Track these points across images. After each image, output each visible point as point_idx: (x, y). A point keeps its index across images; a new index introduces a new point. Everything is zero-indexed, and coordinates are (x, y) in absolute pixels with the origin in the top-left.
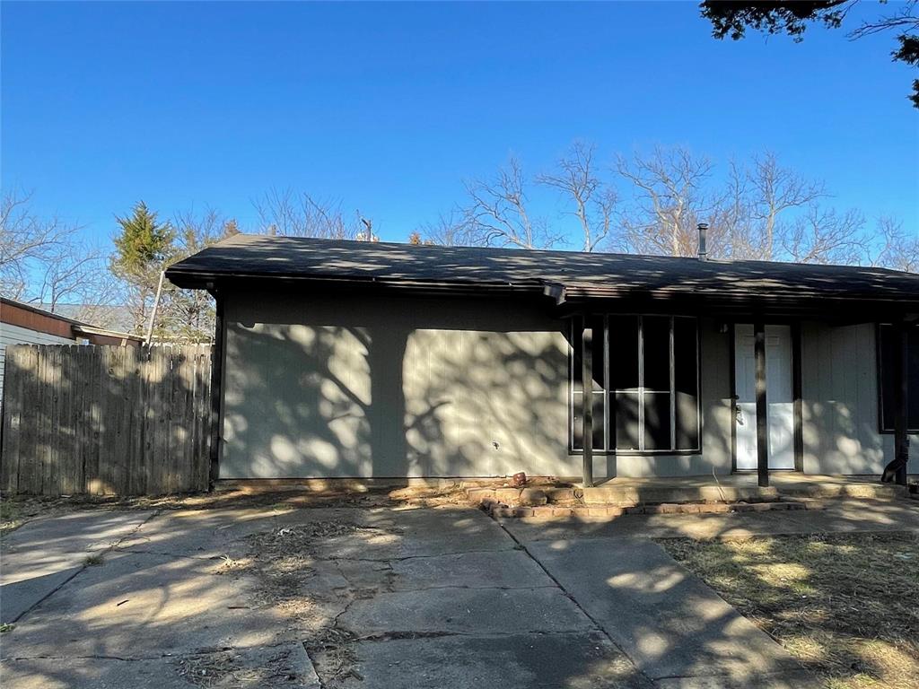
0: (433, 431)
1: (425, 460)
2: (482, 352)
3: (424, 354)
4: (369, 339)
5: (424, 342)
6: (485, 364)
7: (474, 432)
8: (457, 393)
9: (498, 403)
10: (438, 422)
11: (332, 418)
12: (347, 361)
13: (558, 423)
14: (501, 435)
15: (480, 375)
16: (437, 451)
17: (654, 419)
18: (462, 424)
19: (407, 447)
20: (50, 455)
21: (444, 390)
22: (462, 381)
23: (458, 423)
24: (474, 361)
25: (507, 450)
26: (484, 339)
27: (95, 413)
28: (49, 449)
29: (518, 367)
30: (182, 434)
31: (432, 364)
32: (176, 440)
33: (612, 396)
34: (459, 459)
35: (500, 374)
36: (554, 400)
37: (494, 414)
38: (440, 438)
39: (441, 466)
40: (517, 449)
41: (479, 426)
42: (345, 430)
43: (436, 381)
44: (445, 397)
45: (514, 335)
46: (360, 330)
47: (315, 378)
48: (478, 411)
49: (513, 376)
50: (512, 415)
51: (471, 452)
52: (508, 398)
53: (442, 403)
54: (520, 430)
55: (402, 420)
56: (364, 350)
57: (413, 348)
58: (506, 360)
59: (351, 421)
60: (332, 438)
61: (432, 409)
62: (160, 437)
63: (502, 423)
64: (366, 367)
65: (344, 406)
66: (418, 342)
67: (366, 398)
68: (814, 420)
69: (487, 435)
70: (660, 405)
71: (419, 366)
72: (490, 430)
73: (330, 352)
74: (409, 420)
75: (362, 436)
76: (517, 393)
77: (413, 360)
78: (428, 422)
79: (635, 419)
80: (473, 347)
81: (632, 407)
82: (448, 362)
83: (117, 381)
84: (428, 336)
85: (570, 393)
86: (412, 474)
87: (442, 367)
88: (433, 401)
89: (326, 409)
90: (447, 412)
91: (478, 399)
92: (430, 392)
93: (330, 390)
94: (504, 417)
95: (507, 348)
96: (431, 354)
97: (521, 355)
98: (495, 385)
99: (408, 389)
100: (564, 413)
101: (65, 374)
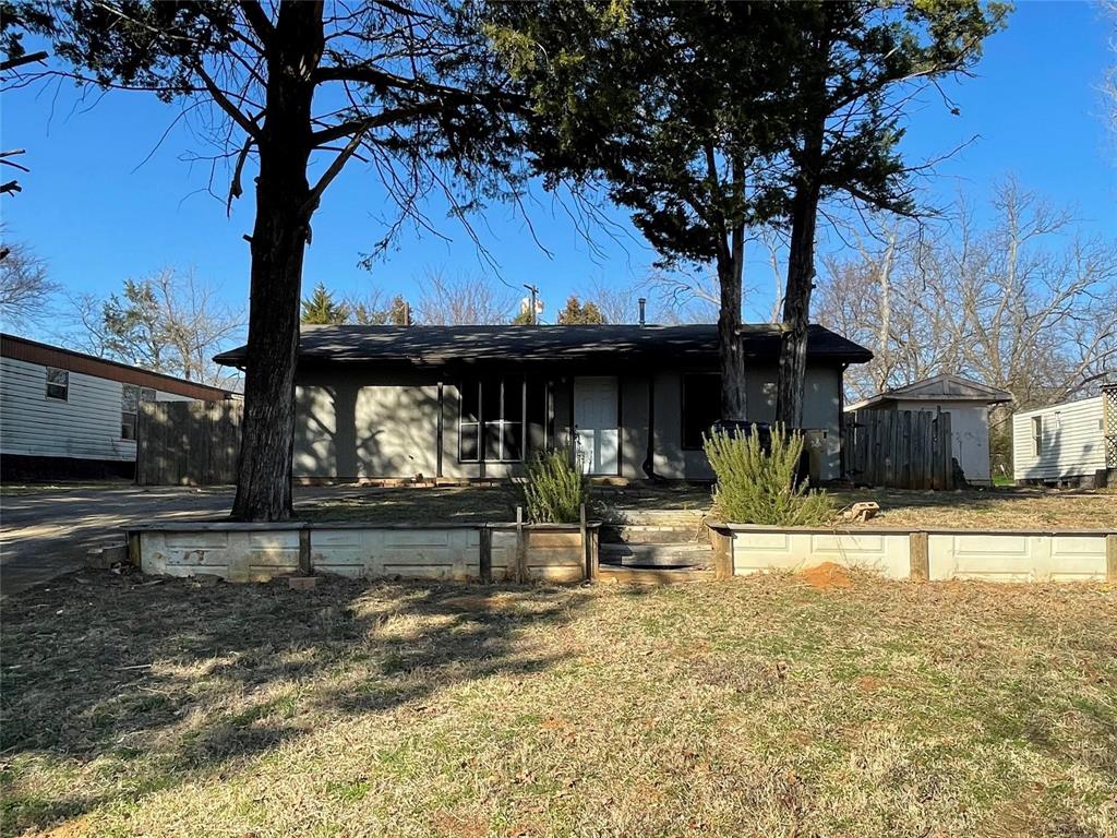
0: (374, 450)
1: (369, 467)
2: (405, 399)
3: (368, 402)
4: (334, 393)
5: (369, 394)
6: (406, 407)
7: (399, 450)
8: (389, 425)
9: (414, 431)
10: (377, 443)
11: (313, 442)
12: (322, 407)
13: (452, 443)
14: (415, 451)
15: (403, 414)
16: (375, 460)
17: (511, 440)
18: (390, 444)
19: (358, 458)
20: (162, 463)
21: (380, 423)
22: (391, 418)
23: (389, 444)
24: (399, 405)
25: (420, 461)
26: (406, 391)
27: (185, 439)
28: (161, 459)
29: (427, 409)
30: (230, 450)
31: (374, 408)
32: (227, 454)
33: (483, 425)
34: (389, 466)
35: (416, 413)
36: (450, 429)
37: (412, 438)
38: (378, 453)
39: (378, 470)
40: (427, 460)
41: (402, 446)
42: (321, 448)
43: (375, 418)
44: (381, 428)
45: (425, 388)
46: (329, 388)
47: (303, 417)
48: (401, 436)
49: (424, 414)
50: (424, 439)
51: (397, 461)
52: (420, 428)
53: (379, 432)
54: (428, 448)
55: (355, 442)
56: (332, 401)
57: (362, 397)
58: (419, 404)
59: (325, 443)
60: (313, 454)
61: (373, 435)
62: (218, 453)
63: (417, 444)
64: (333, 410)
65: (321, 434)
66: (365, 393)
67: (333, 429)
68: (631, 441)
69: (407, 451)
70: (515, 431)
71: (365, 409)
72: (409, 448)
73: (312, 401)
74: (359, 442)
75: (330, 452)
76: (427, 426)
77: (361, 406)
78: (371, 443)
79: (497, 439)
80: (399, 397)
81: (496, 432)
82: (383, 406)
83: (196, 421)
84: (371, 390)
85: (461, 424)
86: (360, 475)
87: (380, 409)
88: (374, 431)
89: (310, 436)
90: (381, 437)
91: (402, 429)
92: (371, 426)
93: (312, 424)
94: (417, 440)
95: (420, 397)
96: (373, 402)
97: (428, 401)
98: (413, 420)
99: (358, 423)
100: (455, 437)
101: (169, 417)
